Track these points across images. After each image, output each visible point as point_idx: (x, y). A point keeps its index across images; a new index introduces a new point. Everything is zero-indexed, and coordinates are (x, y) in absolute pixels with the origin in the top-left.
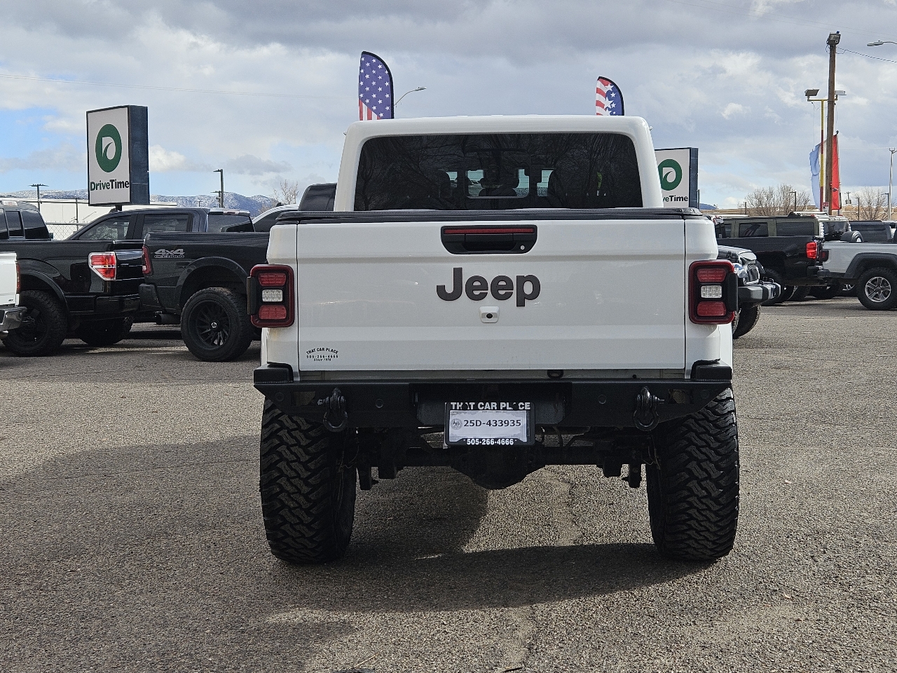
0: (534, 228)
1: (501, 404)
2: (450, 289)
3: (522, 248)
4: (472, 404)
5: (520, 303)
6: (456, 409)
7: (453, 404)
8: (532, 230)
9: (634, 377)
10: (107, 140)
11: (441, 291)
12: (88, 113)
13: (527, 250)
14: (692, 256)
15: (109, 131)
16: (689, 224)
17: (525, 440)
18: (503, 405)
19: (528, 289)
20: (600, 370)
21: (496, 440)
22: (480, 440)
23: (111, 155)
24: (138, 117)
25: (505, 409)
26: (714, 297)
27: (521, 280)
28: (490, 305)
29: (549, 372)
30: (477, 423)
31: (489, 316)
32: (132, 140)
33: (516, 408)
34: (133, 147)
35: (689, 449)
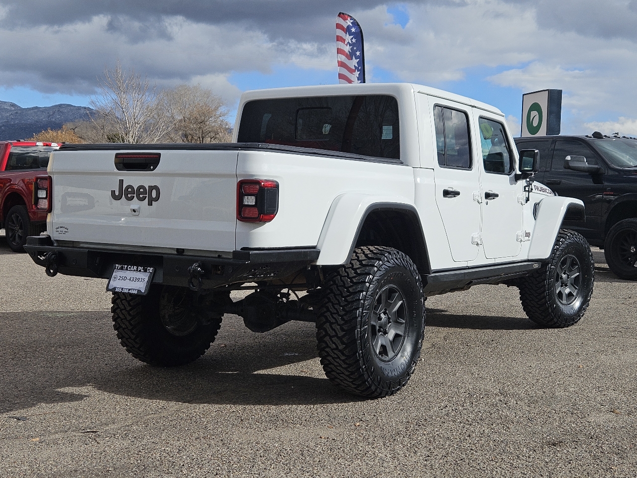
0: (159, 155)
1: (139, 267)
2: (117, 193)
3: (152, 167)
4: (126, 266)
5: (150, 204)
6: (117, 269)
7: (117, 265)
8: (157, 156)
9: (219, 256)
10: (534, 113)
11: (113, 192)
12: (523, 95)
13: (153, 169)
14: (241, 175)
15: (536, 107)
16: (241, 154)
17: (143, 291)
18: (140, 268)
19: (154, 194)
20: (195, 250)
21: (129, 290)
22: (122, 289)
23: (535, 124)
24: (555, 97)
25: (140, 271)
26: (250, 204)
27: (152, 188)
28: (135, 204)
29: (178, 249)
30: (125, 279)
31: (134, 211)
32: (549, 113)
33: (145, 271)
34: (550, 118)
35: (326, 314)
